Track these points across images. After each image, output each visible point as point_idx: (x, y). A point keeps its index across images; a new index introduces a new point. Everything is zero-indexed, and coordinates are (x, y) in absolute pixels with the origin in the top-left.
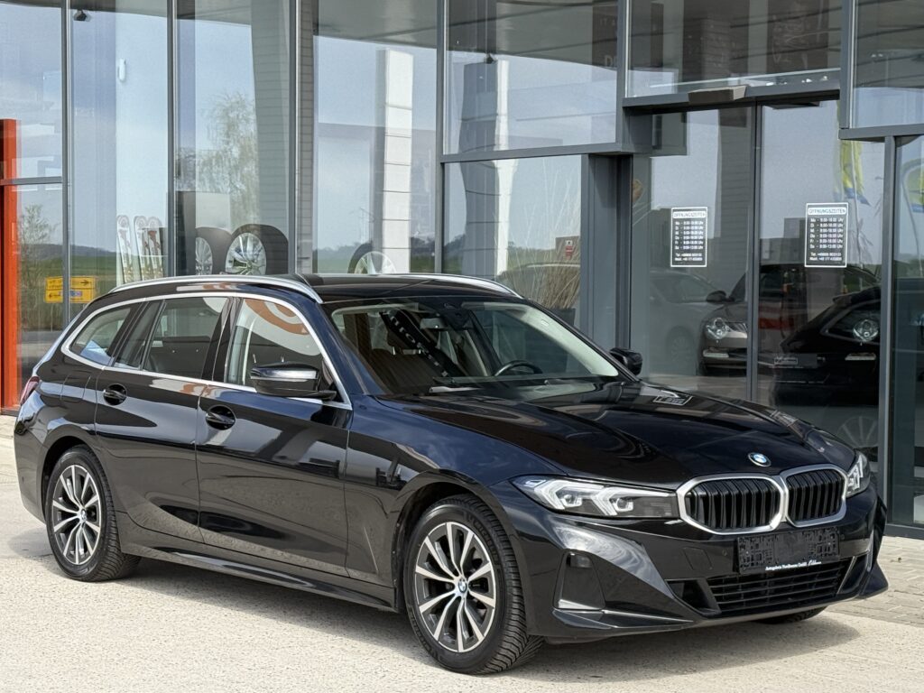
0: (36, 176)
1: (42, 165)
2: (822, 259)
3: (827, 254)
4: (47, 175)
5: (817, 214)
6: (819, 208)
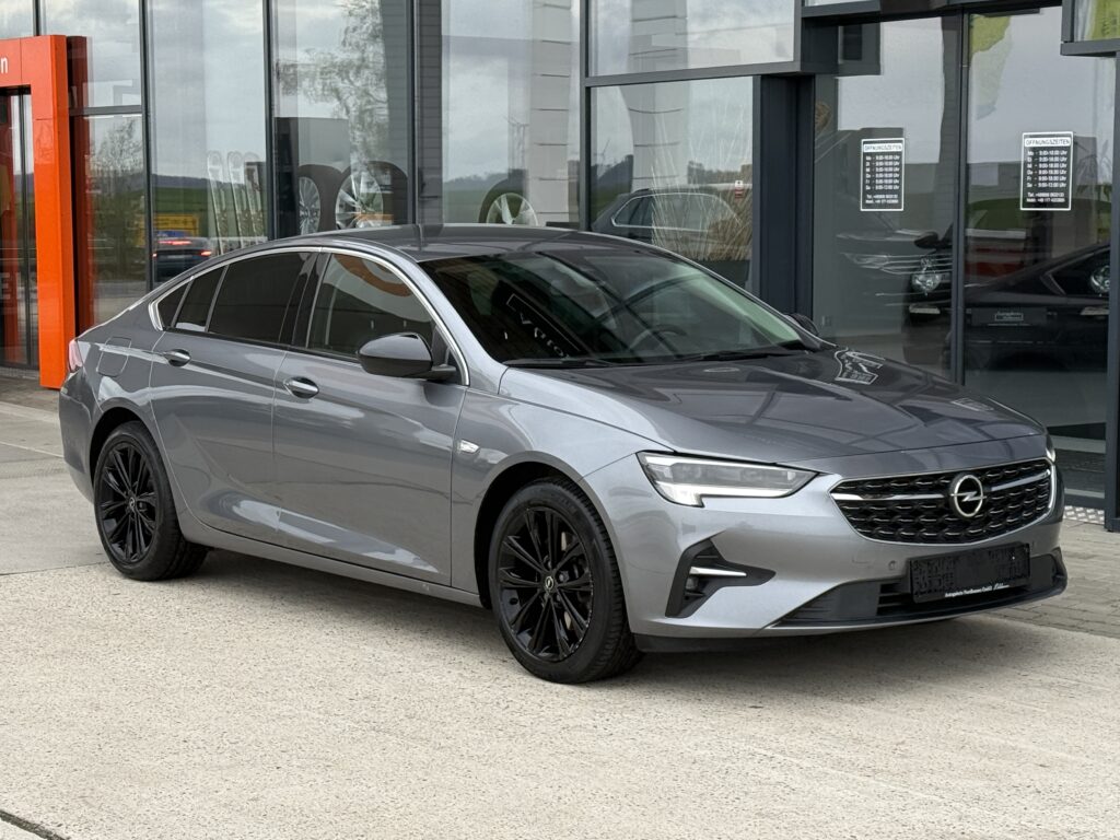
0: (111, 103)
1: (118, 90)
2: (1042, 200)
3: (1047, 194)
4: (124, 104)
5: (1035, 145)
6: (1038, 139)
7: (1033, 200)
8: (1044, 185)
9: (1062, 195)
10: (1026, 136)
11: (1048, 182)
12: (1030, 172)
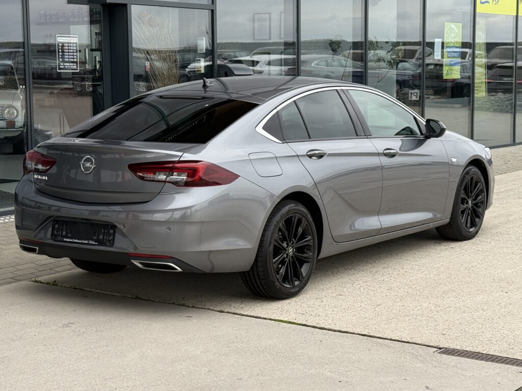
2: (66, 67)
3: (69, 64)
5: (62, 41)
6: (63, 38)
7: (63, 67)
8: (67, 60)
9: (75, 64)
10: (58, 36)
11: (69, 58)
12: (61, 54)
